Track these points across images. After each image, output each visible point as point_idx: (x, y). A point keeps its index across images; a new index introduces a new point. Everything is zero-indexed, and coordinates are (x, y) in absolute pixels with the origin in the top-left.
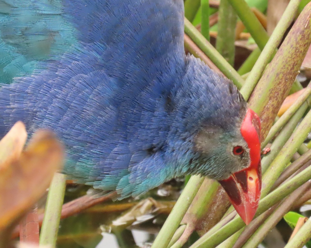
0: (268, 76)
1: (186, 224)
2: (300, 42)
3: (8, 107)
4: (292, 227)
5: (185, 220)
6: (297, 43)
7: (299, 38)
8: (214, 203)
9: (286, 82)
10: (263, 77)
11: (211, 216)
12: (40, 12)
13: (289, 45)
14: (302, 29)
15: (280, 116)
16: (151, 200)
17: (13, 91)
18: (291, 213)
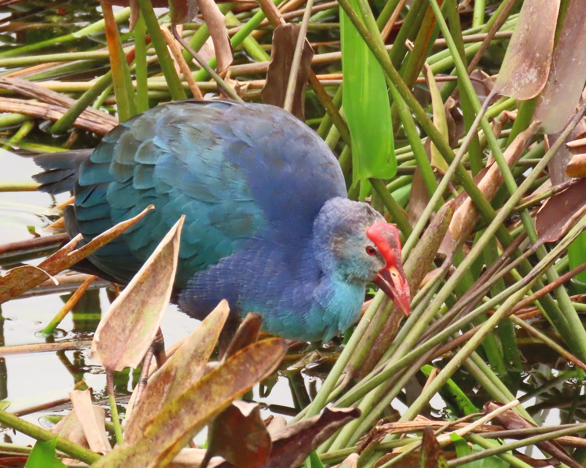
0: (411, 260)
1: (346, 373)
2: (437, 234)
3: (217, 283)
4: (427, 377)
5: (346, 370)
6: (434, 235)
7: (435, 232)
8: (368, 357)
9: (424, 265)
10: (407, 261)
11: (365, 367)
12: (238, 200)
13: (428, 237)
14: (438, 224)
15: (420, 289)
16: (317, 352)
17: (220, 269)
18: (427, 366)
